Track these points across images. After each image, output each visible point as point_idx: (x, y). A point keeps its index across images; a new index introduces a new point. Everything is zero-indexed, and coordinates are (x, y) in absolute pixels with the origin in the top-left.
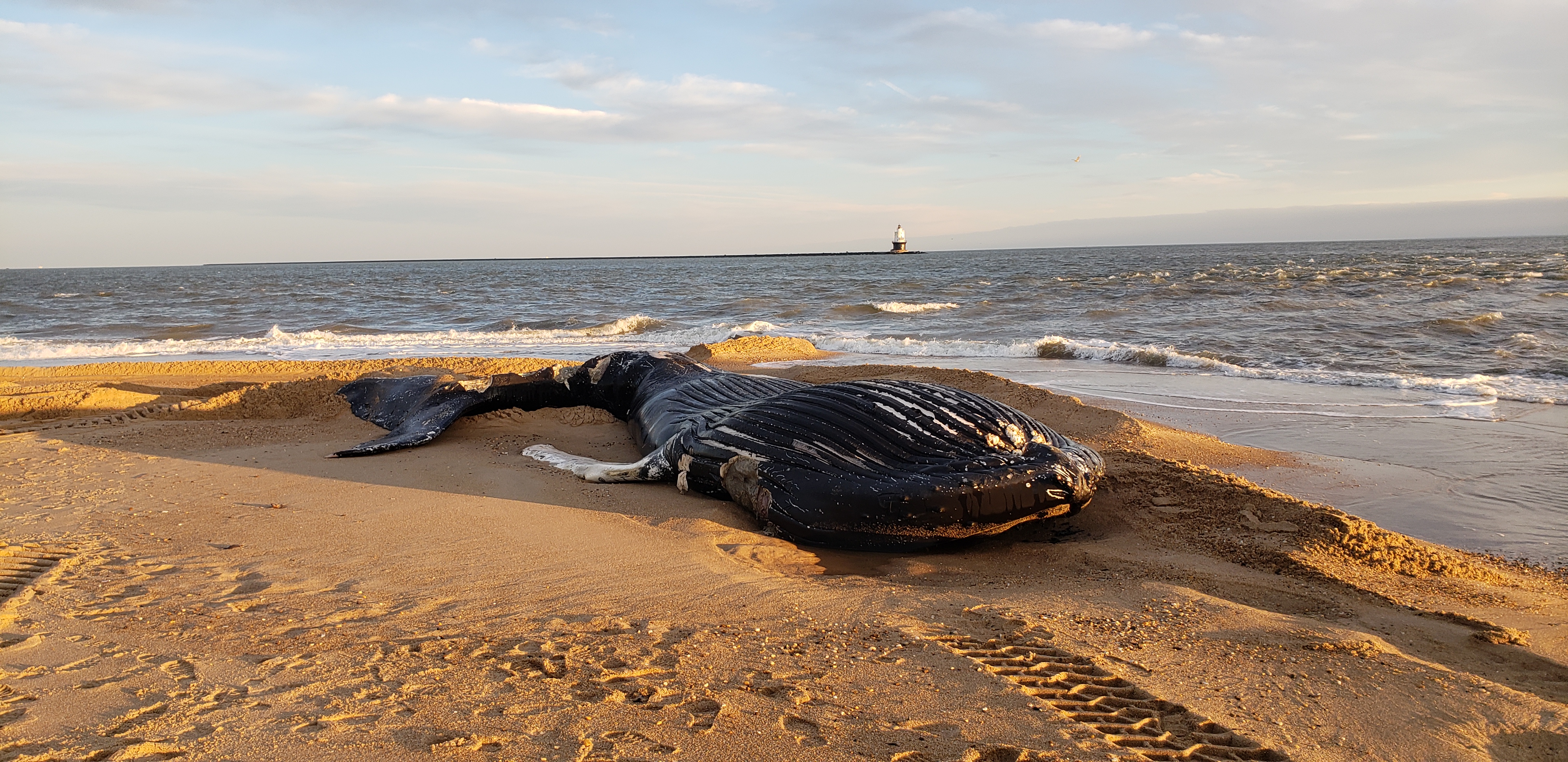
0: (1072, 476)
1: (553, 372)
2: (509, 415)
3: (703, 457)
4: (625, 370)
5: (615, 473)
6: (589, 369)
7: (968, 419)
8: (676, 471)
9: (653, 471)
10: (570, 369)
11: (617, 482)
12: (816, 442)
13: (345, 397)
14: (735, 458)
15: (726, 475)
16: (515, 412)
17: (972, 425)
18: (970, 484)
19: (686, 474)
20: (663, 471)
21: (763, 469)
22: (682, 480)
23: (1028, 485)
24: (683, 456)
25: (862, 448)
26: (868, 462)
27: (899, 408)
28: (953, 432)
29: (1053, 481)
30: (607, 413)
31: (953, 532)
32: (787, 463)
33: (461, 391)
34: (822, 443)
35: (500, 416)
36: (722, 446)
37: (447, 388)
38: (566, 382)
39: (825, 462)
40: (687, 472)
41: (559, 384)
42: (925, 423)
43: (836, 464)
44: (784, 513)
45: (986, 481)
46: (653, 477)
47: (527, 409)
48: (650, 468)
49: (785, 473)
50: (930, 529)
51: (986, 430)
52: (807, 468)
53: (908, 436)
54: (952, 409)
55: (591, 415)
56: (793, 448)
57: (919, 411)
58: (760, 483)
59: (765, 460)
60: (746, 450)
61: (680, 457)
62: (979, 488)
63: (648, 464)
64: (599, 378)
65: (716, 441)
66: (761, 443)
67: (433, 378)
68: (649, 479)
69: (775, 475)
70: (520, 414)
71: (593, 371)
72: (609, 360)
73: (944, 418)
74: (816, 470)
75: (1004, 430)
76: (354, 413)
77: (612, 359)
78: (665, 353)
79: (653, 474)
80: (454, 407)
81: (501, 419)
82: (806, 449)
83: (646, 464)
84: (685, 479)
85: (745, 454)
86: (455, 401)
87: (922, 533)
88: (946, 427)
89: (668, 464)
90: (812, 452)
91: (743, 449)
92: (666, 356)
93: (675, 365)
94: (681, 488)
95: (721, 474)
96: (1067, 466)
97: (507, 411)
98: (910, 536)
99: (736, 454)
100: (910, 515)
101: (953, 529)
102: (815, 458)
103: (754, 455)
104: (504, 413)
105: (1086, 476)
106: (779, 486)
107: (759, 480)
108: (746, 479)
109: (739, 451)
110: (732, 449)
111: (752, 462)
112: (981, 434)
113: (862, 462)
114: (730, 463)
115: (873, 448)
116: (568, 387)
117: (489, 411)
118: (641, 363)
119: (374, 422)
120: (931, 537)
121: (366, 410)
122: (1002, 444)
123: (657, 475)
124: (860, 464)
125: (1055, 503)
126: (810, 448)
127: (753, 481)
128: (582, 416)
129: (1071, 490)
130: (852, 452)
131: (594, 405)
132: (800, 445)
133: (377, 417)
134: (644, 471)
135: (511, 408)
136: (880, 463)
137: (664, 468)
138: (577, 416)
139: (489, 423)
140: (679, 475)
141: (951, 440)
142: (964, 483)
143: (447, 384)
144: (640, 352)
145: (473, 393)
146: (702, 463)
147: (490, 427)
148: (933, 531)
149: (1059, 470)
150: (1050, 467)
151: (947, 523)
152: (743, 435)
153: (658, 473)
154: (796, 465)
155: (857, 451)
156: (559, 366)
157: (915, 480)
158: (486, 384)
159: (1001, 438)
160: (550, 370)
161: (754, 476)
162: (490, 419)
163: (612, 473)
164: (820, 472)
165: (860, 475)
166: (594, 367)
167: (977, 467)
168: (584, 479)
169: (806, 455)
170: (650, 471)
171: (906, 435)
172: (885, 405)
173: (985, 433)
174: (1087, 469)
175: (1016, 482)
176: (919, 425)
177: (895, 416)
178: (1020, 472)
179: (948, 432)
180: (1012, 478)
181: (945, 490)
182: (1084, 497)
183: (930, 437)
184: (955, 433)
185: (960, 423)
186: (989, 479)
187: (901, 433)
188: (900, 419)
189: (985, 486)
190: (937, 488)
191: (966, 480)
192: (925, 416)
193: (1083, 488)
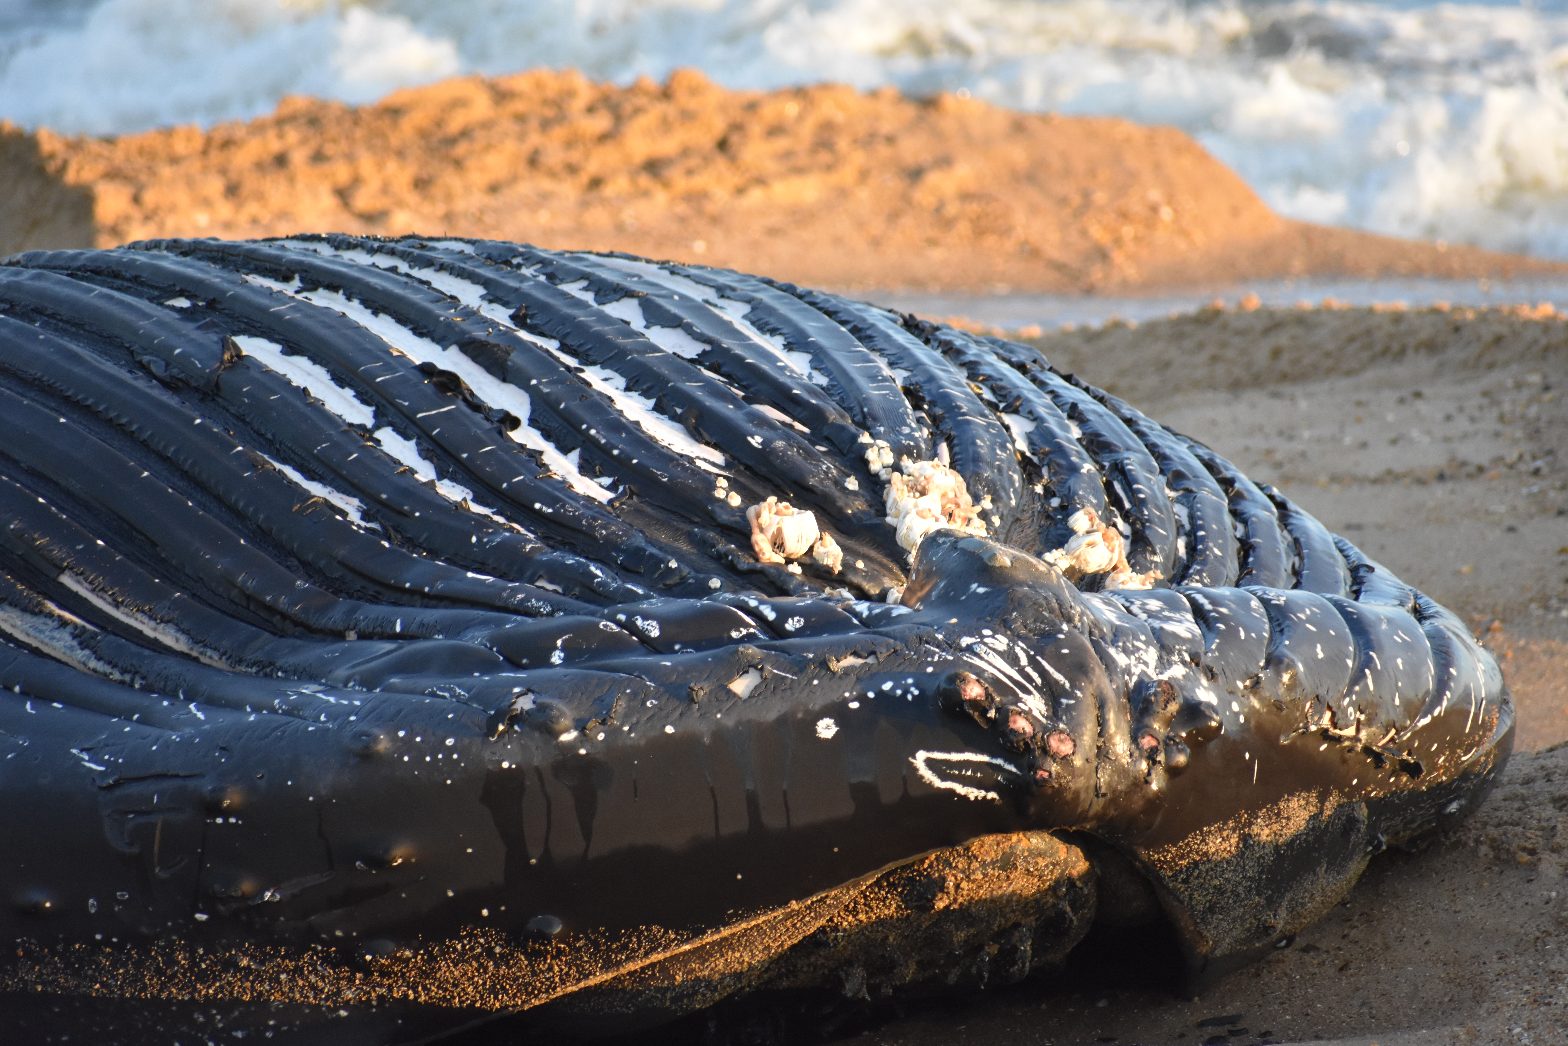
0: (1050, 691)
7: (701, 425)
17: (708, 457)
18: (541, 723)
25: (89, 565)
27: (351, 361)
28: (596, 489)
29: (954, 716)
31: (465, 979)
42: (464, 438)
45: (620, 705)
51: (765, 475)
53: (351, 506)
54: (646, 375)
57: (452, 382)
62: (583, 737)
73: (568, 417)
75: (875, 486)
88: (563, 465)
96: (1044, 642)
100: (247, 887)
105: (1140, 700)
112: (737, 500)
115: (144, 564)
120: (357, 1007)
122: (832, 553)
129: (1029, 751)
136: (169, 638)
141: (568, 525)
142: (513, 719)
150: (952, 644)
151: (435, 927)
159: (832, 519)
171: (338, 500)
172: (291, 349)
173: (753, 498)
174: (1178, 671)
175: (772, 712)
176: (425, 454)
177: (317, 407)
178: (800, 666)
179: (565, 486)
180: (755, 694)
181: (418, 752)
182: (1114, 799)
183: (458, 508)
184: (604, 496)
185: (649, 444)
186: (639, 696)
187: (317, 489)
188: (333, 420)
189: (614, 733)
190: (383, 744)
191: (525, 703)
192: (476, 406)
193: (1103, 753)
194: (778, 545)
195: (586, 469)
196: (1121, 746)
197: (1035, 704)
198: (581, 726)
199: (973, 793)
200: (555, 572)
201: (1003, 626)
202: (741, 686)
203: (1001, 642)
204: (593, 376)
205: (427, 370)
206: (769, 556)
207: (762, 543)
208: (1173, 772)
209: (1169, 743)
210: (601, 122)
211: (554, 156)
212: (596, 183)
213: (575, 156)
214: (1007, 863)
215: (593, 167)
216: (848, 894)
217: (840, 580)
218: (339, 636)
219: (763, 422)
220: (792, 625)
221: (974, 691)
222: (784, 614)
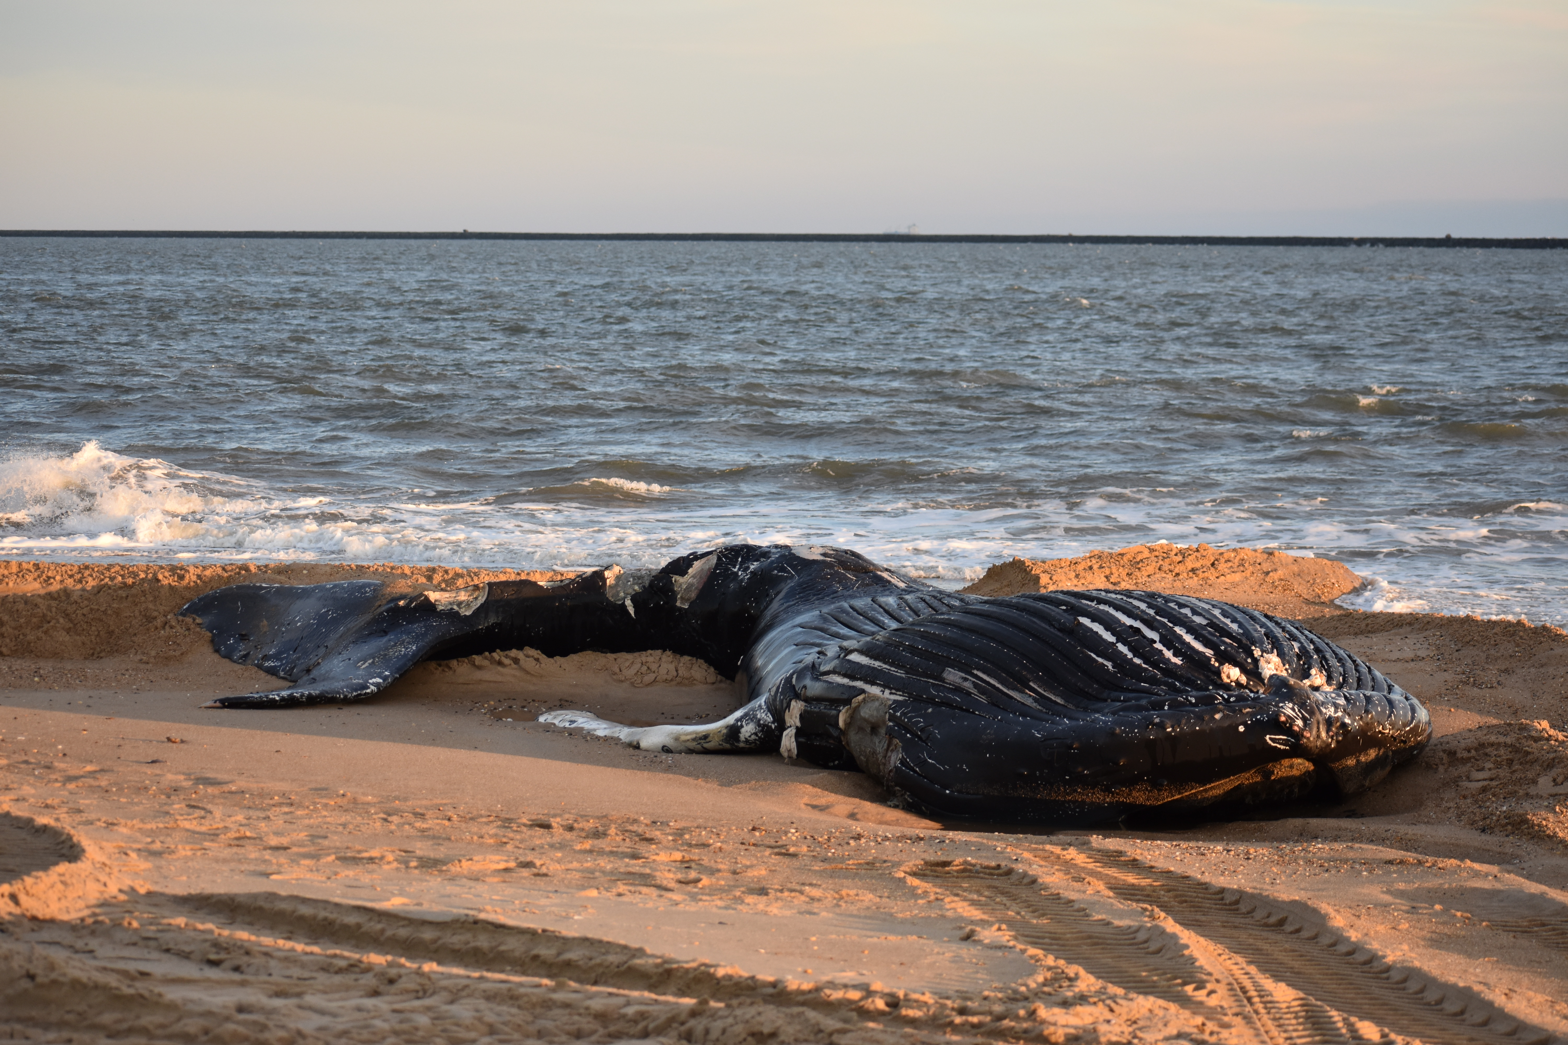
0: (1304, 719)
1: (604, 580)
2: (516, 661)
3: (818, 700)
4: (742, 580)
5: (689, 737)
6: (675, 578)
7: (1207, 643)
8: (782, 727)
9: (748, 730)
10: (637, 577)
11: (690, 751)
12: (975, 672)
13: (199, 620)
14: (860, 698)
15: (848, 724)
16: (529, 657)
17: (1209, 652)
18: (1162, 726)
19: (794, 731)
20: (762, 731)
21: (895, 712)
22: (788, 741)
23: (1241, 729)
24: (793, 703)
25: (1037, 680)
26: (1041, 699)
27: (1110, 624)
28: (1177, 661)
29: (1277, 726)
30: (705, 666)
31: (1140, 796)
32: (931, 701)
33: (428, 607)
34: (984, 673)
35: (500, 663)
36: (845, 681)
37: (402, 603)
38: (628, 602)
39: (983, 699)
40: (797, 728)
41: (614, 605)
42: (1141, 646)
43: (999, 702)
44: (915, 772)
45: (1184, 721)
46: (747, 741)
47: (550, 655)
48: (742, 726)
49: (925, 716)
50: (1107, 790)
51: (1225, 657)
52: (956, 707)
53: (1109, 665)
54: (1192, 629)
55: (672, 667)
56: (943, 680)
57: (1138, 631)
58: (891, 734)
59: (900, 698)
60: (878, 685)
61: (788, 706)
62: (1173, 730)
63: (740, 719)
64: (693, 595)
65: (839, 674)
66: (901, 673)
67: (375, 585)
68: (742, 745)
69: (910, 719)
70: (537, 660)
71: (681, 582)
72: (713, 559)
73: (1170, 640)
74: (967, 711)
75: (1256, 661)
76: (217, 651)
77: (719, 559)
78: (821, 551)
79: (747, 735)
80: (417, 639)
81: (500, 668)
82: (960, 681)
83: (737, 720)
84: (793, 739)
85: (875, 690)
86: (418, 628)
87: (1098, 797)
88: (1168, 654)
89: (770, 718)
90: (967, 685)
91: (873, 683)
92: (824, 555)
93: (837, 572)
94: (785, 754)
95: (841, 723)
96: (1302, 705)
97: (514, 653)
98: (1083, 801)
99: (863, 691)
100: (1080, 769)
101: (1139, 791)
102: (969, 694)
103: (887, 691)
104: (507, 657)
105: (1329, 722)
106: (914, 735)
107: (888, 727)
108: (874, 729)
109: (867, 687)
110: (859, 684)
111: (883, 702)
112: (1217, 664)
113: (1034, 699)
114: (853, 705)
115: (1052, 680)
116: (631, 610)
117: (480, 653)
118: (775, 568)
119: (260, 667)
120: (1110, 803)
121: (242, 646)
122: (1243, 680)
123: (753, 737)
124: (1029, 702)
125: (1277, 755)
126: (966, 679)
127: (883, 731)
128: (654, 667)
129: (1298, 736)
130: (1022, 684)
131: (679, 649)
132: (953, 676)
133: (266, 658)
134: (734, 731)
135: (520, 648)
136: (1059, 700)
137: (764, 725)
138: (645, 668)
139: (478, 675)
140: (785, 733)
141: (1169, 671)
142: (1154, 724)
143: (402, 597)
144: (776, 547)
145: (451, 615)
146: (817, 710)
147: (480, 681)
148: (1113, 793)
149: (1288, 709)
150: (1277, 706)
151: (1131, 782)
152: (877, 664)
153: (756, 734)
154: (942, 704)
155: (1031, 684)
156: (616, 569)
157: (1093, 721)
158: (476, 598)
159: (1243, 670)
160: (598, 576)
161: (884, 722)
162: (479, 668)
163: (683, 738)
164: (973, 713)
165: (1024, 716)
166: (683, 573)
167: (1182, 704)
168: (637, 747)
169: (958, 690)
170: (743, 730)
171: (1106, 663)
172: (1093, 621)
173: (1222, 664)
174: (1340, 714)
175: (1226, 724)
176: (1130, 650)
177: (1100, 637)
178: (1234, 711)
179: (1169, 660)
180: (1221, 718)
181: (1127, 734)
182: (1321, 749)
183: (1139, 666)
184: (1180, 663)
185: (1193, 648)
186: (1189, 719)
187: (1100, 660)
188: (1105, 641)
189: (1182, 729)
190: (1118, 731)
191: (1157, 720)
192: (1144, 637)
193: (1318, 736)
194: (1228, 677)
195: (1175, 655)
196: (1324, 735)
197: (1300, 723)
198: (1172, 727)
199: (1282, 747)
200: (1166, 684)
201: (1291, 701)
202: (1218, 716)
203: (1291, 705)
204: (1177, 629)
205: (1131, 627)
206: (1226, 680)
207: (1224, 677)
208: (1338, 742)
209: (1337, 734)
210: (1180, 558)
211: (1166, 567)
212: (1178, 574)
213: (1172, 567)
214: (1291, 767)
215: (1177, 571)
216: (1247, 775)
217: (1246, 687)
218: (1106, 701)
219: (1224, 643)
220: (1232, 699)
221: (1283, 719)
222: (1230, 696)
